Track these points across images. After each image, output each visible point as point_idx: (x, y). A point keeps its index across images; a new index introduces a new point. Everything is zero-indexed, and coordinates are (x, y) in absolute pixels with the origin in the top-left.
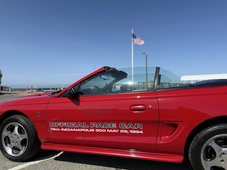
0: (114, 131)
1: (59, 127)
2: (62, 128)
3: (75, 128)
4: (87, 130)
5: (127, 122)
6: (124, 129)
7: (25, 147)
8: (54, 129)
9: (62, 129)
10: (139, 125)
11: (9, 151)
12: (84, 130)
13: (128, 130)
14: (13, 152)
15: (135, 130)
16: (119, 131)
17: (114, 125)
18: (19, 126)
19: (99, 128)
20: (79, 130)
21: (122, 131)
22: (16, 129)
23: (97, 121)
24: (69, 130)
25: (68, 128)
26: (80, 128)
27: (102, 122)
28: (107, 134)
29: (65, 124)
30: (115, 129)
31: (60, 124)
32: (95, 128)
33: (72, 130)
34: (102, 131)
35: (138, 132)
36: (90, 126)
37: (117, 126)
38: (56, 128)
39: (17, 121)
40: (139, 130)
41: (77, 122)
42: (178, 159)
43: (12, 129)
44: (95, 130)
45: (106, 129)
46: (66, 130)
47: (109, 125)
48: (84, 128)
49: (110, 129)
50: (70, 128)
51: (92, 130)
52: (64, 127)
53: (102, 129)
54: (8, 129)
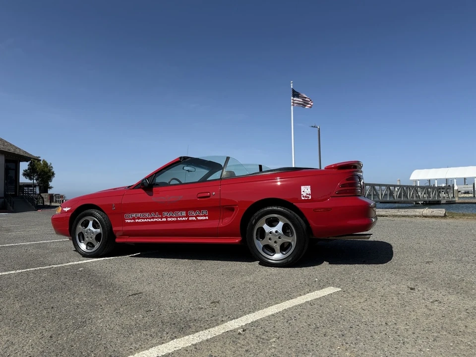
0: (184, 219)
1: (134, 219)
2: (137, 219)
3: (149, 219)
4: (160, 220)
5: (194, 209)
6: (192, 217)
7: (99, 242)
8: (129, 221)
9: (137, 221)
10: (205, 212)
11: (83, 247)
12: (157, 220)
13: (196, 217)
14: (87, 249)
15: (202, 216)
16: (188, 219)
17: (184, 213)
18: (94, 221)
19: (170, 217)
20: (152, 220)
21: (190, 219)
22: (91, 223)
23: (168, 211)
24: (143, 220)
25: (142, 219)
26: (153, 218)
27: (173, 210)
28: (177, 221)
29: (139, 215)
30: (184, 217)
31: (134, 215)
32: (166, 217)
33: (145, 220)
34: (173, 219)
35: (204, 218)
36: (162, 216)
37: (187, 214)
38: (130, 219)
39: (92, 215)
40: (205, 216)
41: (150, 212)
42: (237, 240)
43: (86, 224)
44: (167, 219)
45: (177, 218)
46: (140, 221)
47: (180, 214)
48: (156, 218)
49: (180, 218)
50: (144, 219)
51: (164, 219)
52: (139, 218)
53: (173, 217)
54: (82, 225)
